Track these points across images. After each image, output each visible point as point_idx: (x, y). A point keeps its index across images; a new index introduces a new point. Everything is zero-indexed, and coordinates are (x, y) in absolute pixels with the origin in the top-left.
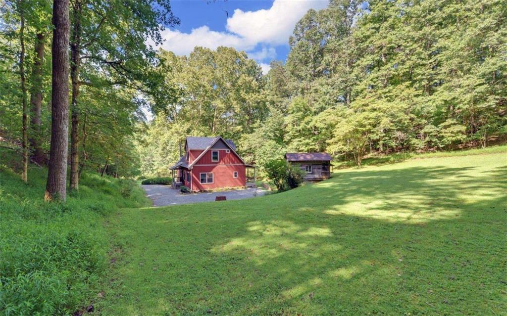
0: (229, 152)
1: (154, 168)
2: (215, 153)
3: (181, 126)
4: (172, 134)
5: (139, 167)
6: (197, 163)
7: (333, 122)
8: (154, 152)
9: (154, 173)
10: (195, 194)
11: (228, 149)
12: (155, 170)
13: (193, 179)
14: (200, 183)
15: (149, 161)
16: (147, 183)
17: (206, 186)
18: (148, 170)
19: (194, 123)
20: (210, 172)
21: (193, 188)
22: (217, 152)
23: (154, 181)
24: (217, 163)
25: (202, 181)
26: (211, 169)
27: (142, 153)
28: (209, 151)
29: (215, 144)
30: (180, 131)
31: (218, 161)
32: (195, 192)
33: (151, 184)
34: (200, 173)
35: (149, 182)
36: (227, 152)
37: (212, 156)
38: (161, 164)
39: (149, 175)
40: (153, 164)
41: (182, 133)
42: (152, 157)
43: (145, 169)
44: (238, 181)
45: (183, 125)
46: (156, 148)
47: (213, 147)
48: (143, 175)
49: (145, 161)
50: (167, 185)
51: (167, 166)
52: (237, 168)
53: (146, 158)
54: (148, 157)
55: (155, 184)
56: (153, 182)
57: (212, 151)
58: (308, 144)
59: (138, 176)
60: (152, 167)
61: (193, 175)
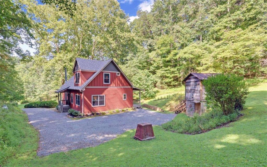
0: (119, 75)
1: (36, 94)
2: (107, 75)
3: (64, 55)
4: (56, 62)
5: (23, 93)
6: (89, 85)
7: (199, 53)
8: (36, 81)
9: (37, 98)
10: (87, 118)
11: (118, 72)
12: (38, 95)
13: (85, 102)
14: (92, 106)
15: (32, 88)
16: (30, 106)
17: (98, 109)
18: (30, 95)
19: (75, 54)
20: (102, 94)
21: (85, 111)
22: (109, 74)
23: (38, 105)
24: (108, 85)
25: (94, 103)
26: (102, 91)
27: (25, 82)
28: (101, 73)
29: (107, 66)
30: (64, 59)
31: (110, 83)
32: (87, 116)
33: (33, 107)
34: (92, 96)
35: (32, 105)
36: (117, 75)
37: (104, 78)
38: (42, 91)
39: (31, 99)
40: (35, 91)
41: (66, 61)
42: (35, 85)
43: (28, 95)
44: (127, 103)
45: (66, 55)
46: (38, 78)
47: (105, 69)
48: (26, 100)
49: (28, 88)
50: (50, 108)
51: (48, 92)
52: (126, 90)
53: (29, 86)
54: (31, 86)
55: (38, 107)
56: (36, 106)
57: (104, 73)
58: (173, 72)
59: (22, 101)
60: (34, 93)
61: (85, 97)
